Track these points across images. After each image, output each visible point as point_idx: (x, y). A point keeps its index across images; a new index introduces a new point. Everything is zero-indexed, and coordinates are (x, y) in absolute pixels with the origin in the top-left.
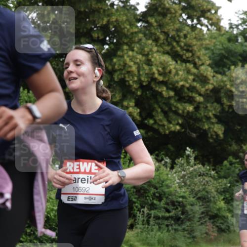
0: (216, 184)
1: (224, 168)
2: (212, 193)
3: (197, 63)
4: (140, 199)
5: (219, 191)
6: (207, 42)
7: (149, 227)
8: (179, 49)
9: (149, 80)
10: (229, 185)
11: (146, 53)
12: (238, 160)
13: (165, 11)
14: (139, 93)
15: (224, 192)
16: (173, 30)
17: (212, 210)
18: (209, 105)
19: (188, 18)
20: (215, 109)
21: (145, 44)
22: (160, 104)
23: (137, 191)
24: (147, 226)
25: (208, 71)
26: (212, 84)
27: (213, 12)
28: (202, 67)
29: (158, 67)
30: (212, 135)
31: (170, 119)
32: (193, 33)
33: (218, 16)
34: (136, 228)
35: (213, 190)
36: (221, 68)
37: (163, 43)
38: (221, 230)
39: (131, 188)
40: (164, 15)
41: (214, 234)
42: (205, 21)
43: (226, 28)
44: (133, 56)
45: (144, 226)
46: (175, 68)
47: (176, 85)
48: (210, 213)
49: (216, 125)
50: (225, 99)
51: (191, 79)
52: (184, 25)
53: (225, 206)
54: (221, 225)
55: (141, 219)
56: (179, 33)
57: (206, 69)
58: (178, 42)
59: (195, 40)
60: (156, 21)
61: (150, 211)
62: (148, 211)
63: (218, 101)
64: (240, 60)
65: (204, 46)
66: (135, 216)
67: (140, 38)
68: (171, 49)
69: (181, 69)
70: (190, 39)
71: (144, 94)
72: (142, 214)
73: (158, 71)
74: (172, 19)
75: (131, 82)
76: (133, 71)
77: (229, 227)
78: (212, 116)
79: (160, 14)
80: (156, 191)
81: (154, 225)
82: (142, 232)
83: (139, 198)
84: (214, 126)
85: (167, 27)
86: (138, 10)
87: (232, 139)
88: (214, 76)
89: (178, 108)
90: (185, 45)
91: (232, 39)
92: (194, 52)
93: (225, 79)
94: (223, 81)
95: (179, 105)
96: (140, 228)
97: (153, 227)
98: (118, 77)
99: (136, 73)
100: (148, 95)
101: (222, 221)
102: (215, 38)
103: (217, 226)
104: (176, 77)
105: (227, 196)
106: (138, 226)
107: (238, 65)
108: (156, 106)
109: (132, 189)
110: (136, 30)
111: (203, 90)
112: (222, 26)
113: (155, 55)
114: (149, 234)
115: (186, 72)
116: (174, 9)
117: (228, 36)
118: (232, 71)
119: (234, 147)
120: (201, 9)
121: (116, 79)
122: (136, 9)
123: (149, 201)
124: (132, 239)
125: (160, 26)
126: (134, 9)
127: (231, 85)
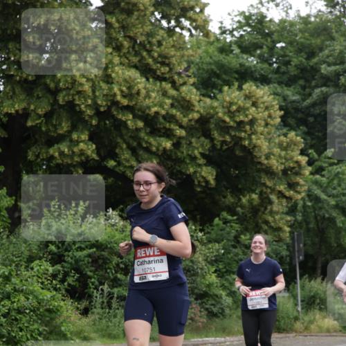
0: (204, 251)
1: (215, 228)
2: (199, 262)
3: (177, 82)
4: (97, 273)
5: (209, 259)
6: (191, 52)
7: (111, 311)
8: (150, 61)
9: (109, 104)
10: (223, 251)
12: (235, 218)
13: (130, 7)
14: (94, 122)
15: (216, 261)
16: (142, 34)
17: (200, 287)
18: (193, 140)
19: (162, 18)
20: (202, 145)
22: (126, 137)
23: (93, 261)
24: (107, 310)
25: (191, 95)
26: (198, 112)
27: (198, 10)
28: (184, 88)
29: (121, 85)
30: (199, 182)
31: (140, 159)
32: (171, 39)
33: (205, 16)
34: (93, 313)
35: (200, 259)
36: (210, 89)
37: (128, 52)
38: (211, 315)
39: (85, 257)
40: (129, 13)
41: (202, 320)
42: (186, 23)
43: (214, 33)
45: (104, 310)
46: (145, 88)
47: (147, 111)
48: (196, 291)
49: (204, 168)
50: (215, 132)
51: (169, 104)
52: (158, 28)
53: (217, 281)
54: (212, 307)
55: (99, 300)
56: (150, 39)
57: (190, 91)
58: (149, 52)
59: (173, 49)
60: (118, 21)
61: (111, 289)
62: (109, 289)
63: (207, 134)
64: (235, 78)
65: (186, 58)
66: (90, 296)
68: (140, 61)
69: (154, 89)
70: (166, 48)
71: (103, 123)
72: (101, 294)
73: (122, 91)
74: (141, 18)
75: (83, 106)
76: (85, 91)
77: (223, 309)
78: (198, 156)
79: (123, 11)
80: (120, 261)
81: (118, 309)
82: (101, 319)
83: (96, 270)
84: (202, 168)
85: (134, 29)
86: (91, 5)
87: (227, 189)
88: (199, 101)
89: (150, 144)
90: (160, 56)
91: (225, 49)
92: (172, 66)
93: (216, 104)
94: (213, 108)
95: (151, 140)
96: (98, 314)
97: (117, 311)
98: (63, 99)
99: (90, 94)
100: (108, 126)
101: (213, 302)
103: (207, 309)
104: (147, 100)
105: (221, 267)
106: (95, 310)
107: (233, 85)
108: (119, 140)
109: (86, 259)
111: (185, 120)
112: (210, 31)
113: (117, 68)
114: (111, 322)
115: (161, 93)
116: (143, 5)
118: (225, 93)
119: (230, 199)
120: (181, 5)
121: (61, 102)
122: (88, 3)
123: (111, 275)
124: (87, 328)
125: (124, 28)
126: (85, 3)
127: (225, 113)
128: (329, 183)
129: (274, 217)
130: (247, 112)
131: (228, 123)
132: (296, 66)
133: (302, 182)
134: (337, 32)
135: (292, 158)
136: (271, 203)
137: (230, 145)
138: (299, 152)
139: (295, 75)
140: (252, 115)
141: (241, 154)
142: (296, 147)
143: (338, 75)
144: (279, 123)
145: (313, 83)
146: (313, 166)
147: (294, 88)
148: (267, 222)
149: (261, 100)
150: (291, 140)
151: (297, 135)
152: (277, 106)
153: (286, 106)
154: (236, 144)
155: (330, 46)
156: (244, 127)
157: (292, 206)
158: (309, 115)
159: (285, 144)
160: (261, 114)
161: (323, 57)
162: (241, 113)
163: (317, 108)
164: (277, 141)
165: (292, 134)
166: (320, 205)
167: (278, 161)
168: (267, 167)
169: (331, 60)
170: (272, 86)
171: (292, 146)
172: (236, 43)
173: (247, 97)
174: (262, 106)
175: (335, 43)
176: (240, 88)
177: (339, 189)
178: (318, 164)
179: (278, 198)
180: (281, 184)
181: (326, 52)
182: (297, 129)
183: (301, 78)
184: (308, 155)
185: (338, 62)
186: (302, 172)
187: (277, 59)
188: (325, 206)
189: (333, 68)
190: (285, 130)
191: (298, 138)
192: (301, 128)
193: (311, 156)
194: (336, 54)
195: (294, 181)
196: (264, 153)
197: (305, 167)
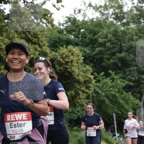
3: (41, 45)
6: (46, 33)
8: (30, 36)
11: (11, 38)
21: (10, 33)
25: (47, 50)
26: (50, 57)
27: (49, 16)
28: (44, 47)
33: (52, 18)
36: (55, 48)
37: (21, 33)
42: (45, 21)
43: (56, 25)
44: (3, 40)
46: (28, 47)
50: (57, 66)
51: (38, 54)
57: (46, 48)
58: (29, 32)
64: (65, 44)
65: (44, 35)
67: (7, 29)
68: (25, 36)
69: (31, 48)
75: (2, 54)
76: (3, 48)
86: (5, 13)
88: (50, 52)
90: (34, 34)
91: (60, 32)
92: (39, 38)
93: (57, 54)
94: (56, 56)
95: (31, 69)
102: (51, 31)
107: (64, 46)
110: (4, 24)
112: (54, 24)
113: (16, 39)
115: (34, 49)
117: (58, 30)
118: (61, 50)
122: (4, 12)
126: (2, 12)
127: (60, 58)
128: (102, 86)
129: (81, 100)
130: (70, 58)
131: (62, 62)
132: (89, 38)
133: (91, 86)
134: (104, 25)
135: (87, 76)
136: (79, 94)
137: (63, 71)
138: (90, 74)
139: (88, 43)
140: (72, 59)
141: (67, 75)
142: (89, 72)
143: (105, 43)
144: (82, 62)
145: (96, 46)
146: (96, 79)
147: (88, 48)
148: (78, 102)
149: (75, 53)
150: (87, 69)
151: (89, 67)
152: (82, 55)
153: (85, 55)
154: (65, 70)
155: (102, 31)
156: (68, 64)
157: (88, 96)
158: (94, 59)
159: (85, 71)
160: (75, 58)
161: (99, 35)
162: (67, 58)
163: (97, 56)
164: (82, 69)
165: (88, 66)
166: (99, 95)
167: (82, 78)
168: (78, 80)
169: (102, 36)
170: (79, 47)
171: (88, 71)
172: (65, 29)
173: (70, 51)
174: (75, 55)
175: (104, 30)
176: (67, 48)
177: (106, 89)
178: (98, 78)
179: (82, 93)
180: (83, 87)
181: (100, 33)
182: (90, 64)
183: (91, 44)
184: (94, 75)
185: (105, 38)
186: (92, 82)
187: (81, 36)
188: (101, 96)
189: (103, 40)
190: (85, 65)
191: (90, 68)
192: (91, 64)
193: (95, 75)
194: (105, 34)
195: (89, 86)
196: (77, 74)
197: (93, 80)
